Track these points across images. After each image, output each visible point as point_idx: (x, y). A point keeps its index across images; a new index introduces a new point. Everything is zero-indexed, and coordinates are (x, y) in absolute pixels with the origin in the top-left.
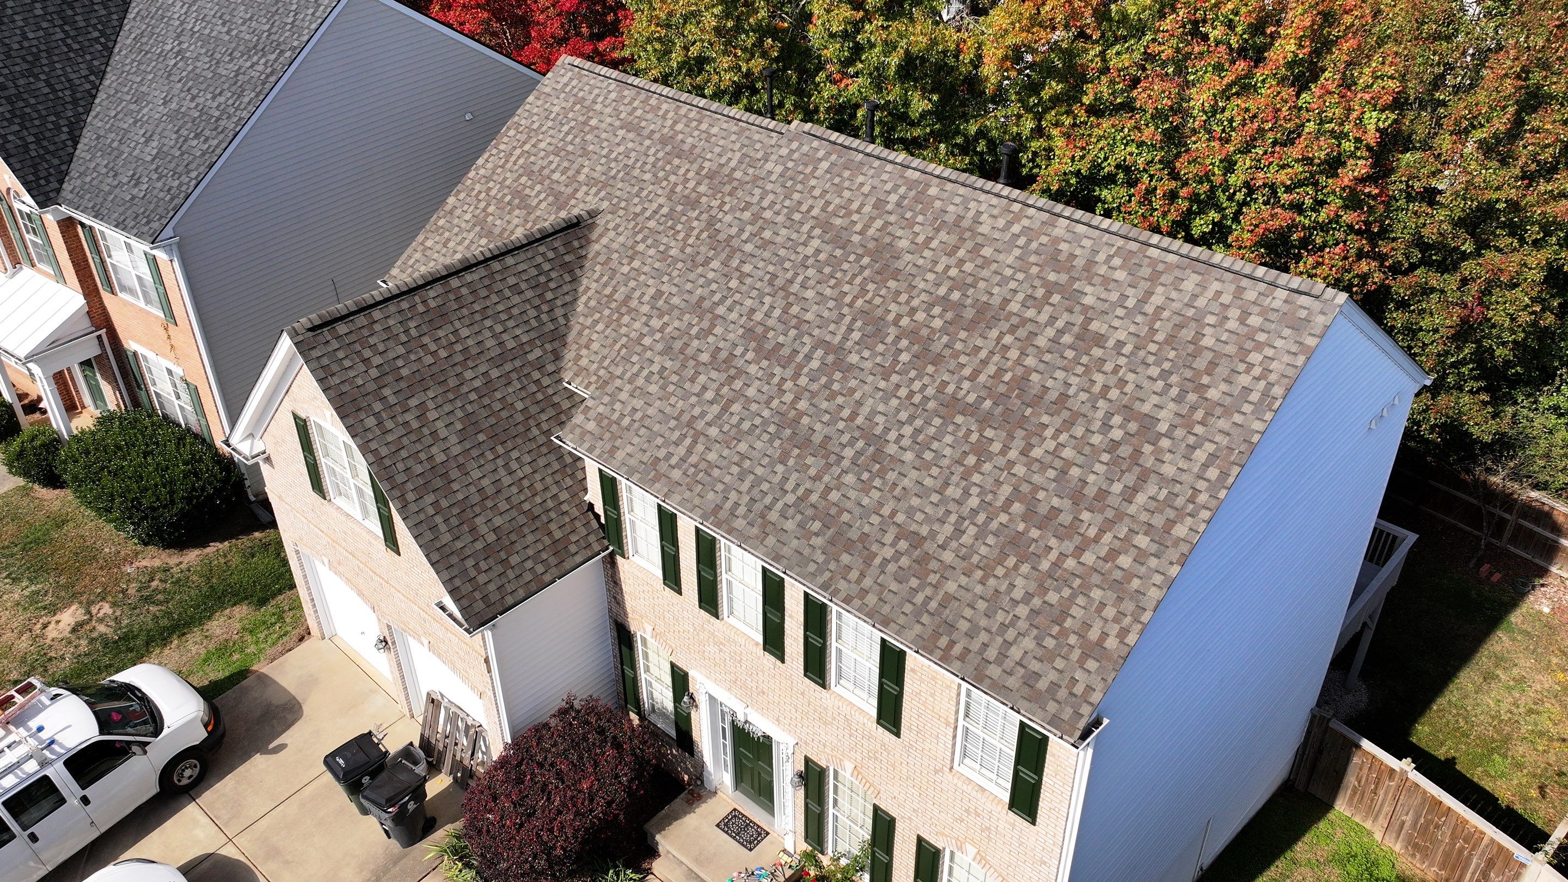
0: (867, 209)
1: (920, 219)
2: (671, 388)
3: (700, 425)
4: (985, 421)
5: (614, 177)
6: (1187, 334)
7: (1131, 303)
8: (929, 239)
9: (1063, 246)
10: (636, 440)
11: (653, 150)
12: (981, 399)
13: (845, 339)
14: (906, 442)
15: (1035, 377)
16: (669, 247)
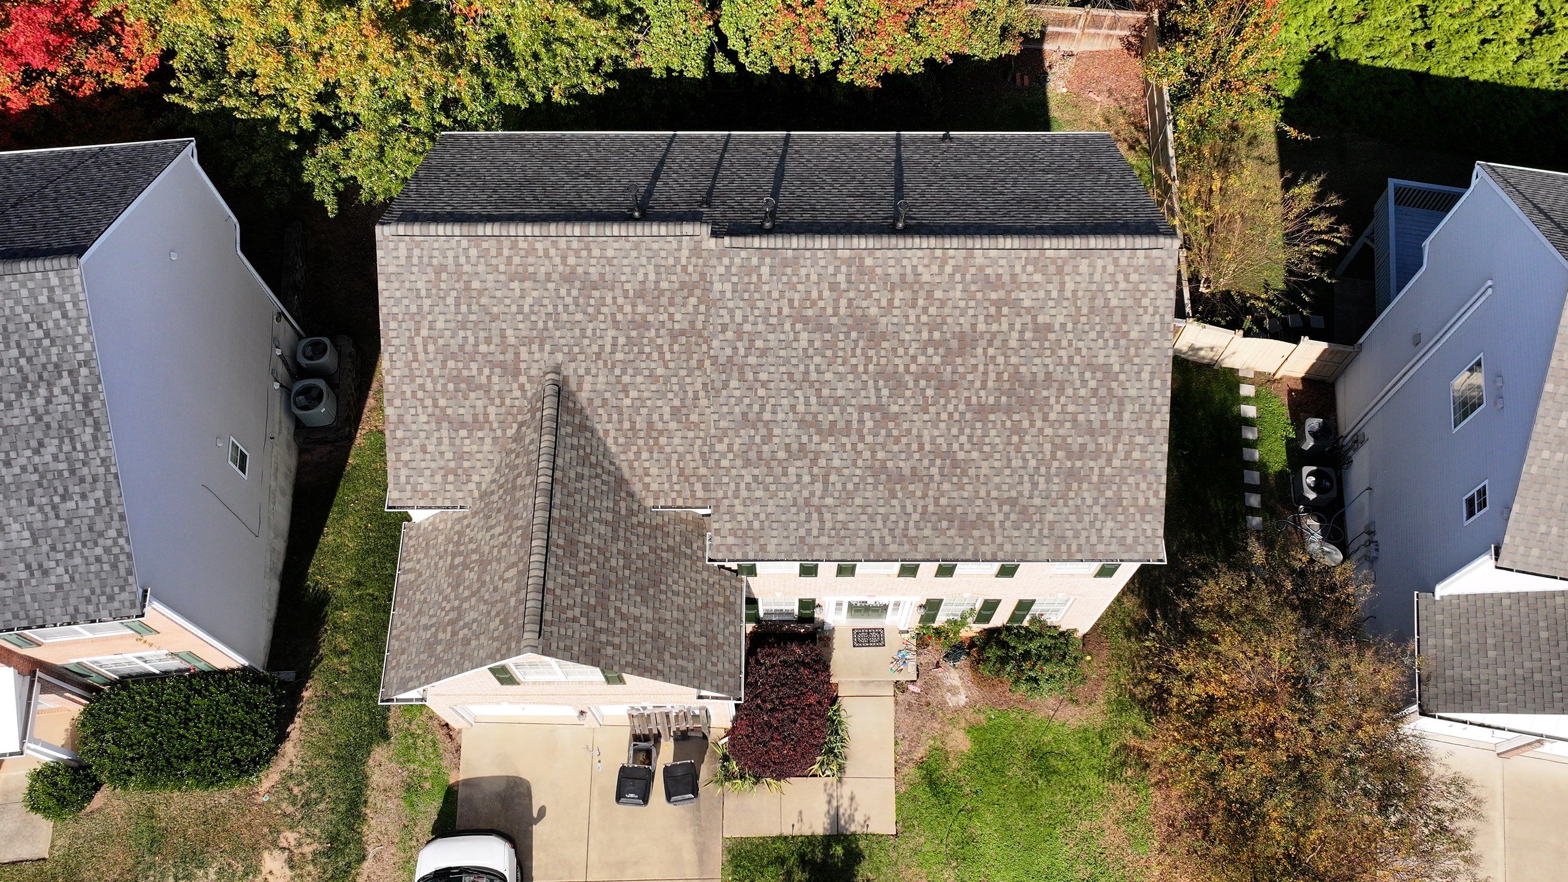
0: (826, 294)
1: (873, 287)
2: (773, 487)
3: (815, 501)
4: (1009, 411)
5: (546, 329)
6: (1099, 302)
7: (1055, 294)
8: (890, 301)
9: (988, 271)
10: (774, 533)
11: (563, 292)
12: (998, 399)
13: (879, 397)
14: (967, 447)
15: (1023, 369)
16: (652, 371)
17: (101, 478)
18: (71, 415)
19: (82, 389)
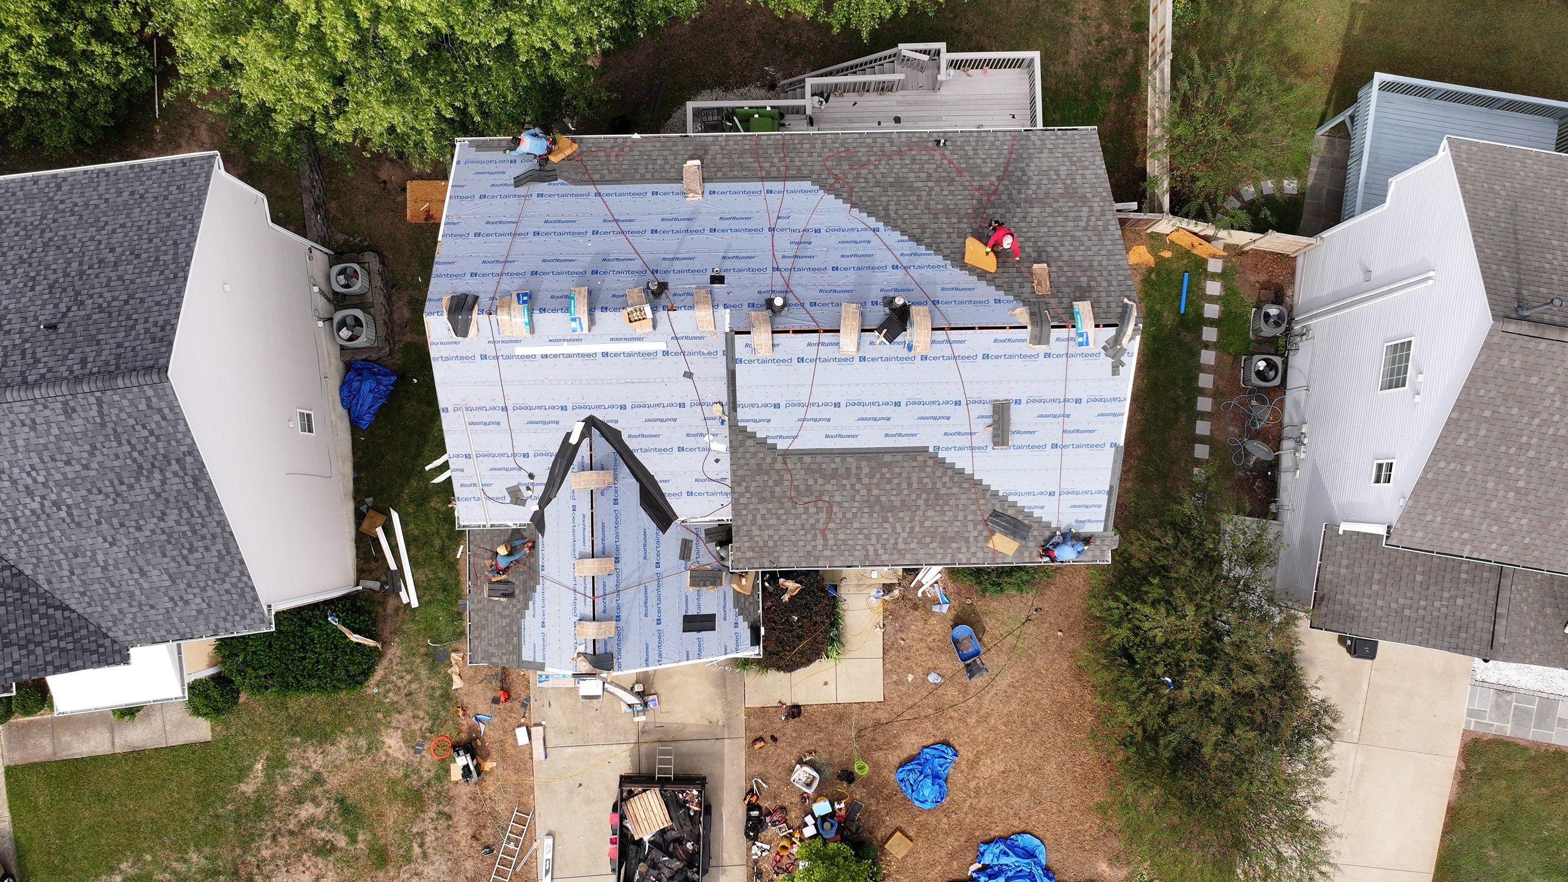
2: (784, 517)
3: (820, 526)
17: (219, 535)
18: (184, 492)
19: (190, 473)
